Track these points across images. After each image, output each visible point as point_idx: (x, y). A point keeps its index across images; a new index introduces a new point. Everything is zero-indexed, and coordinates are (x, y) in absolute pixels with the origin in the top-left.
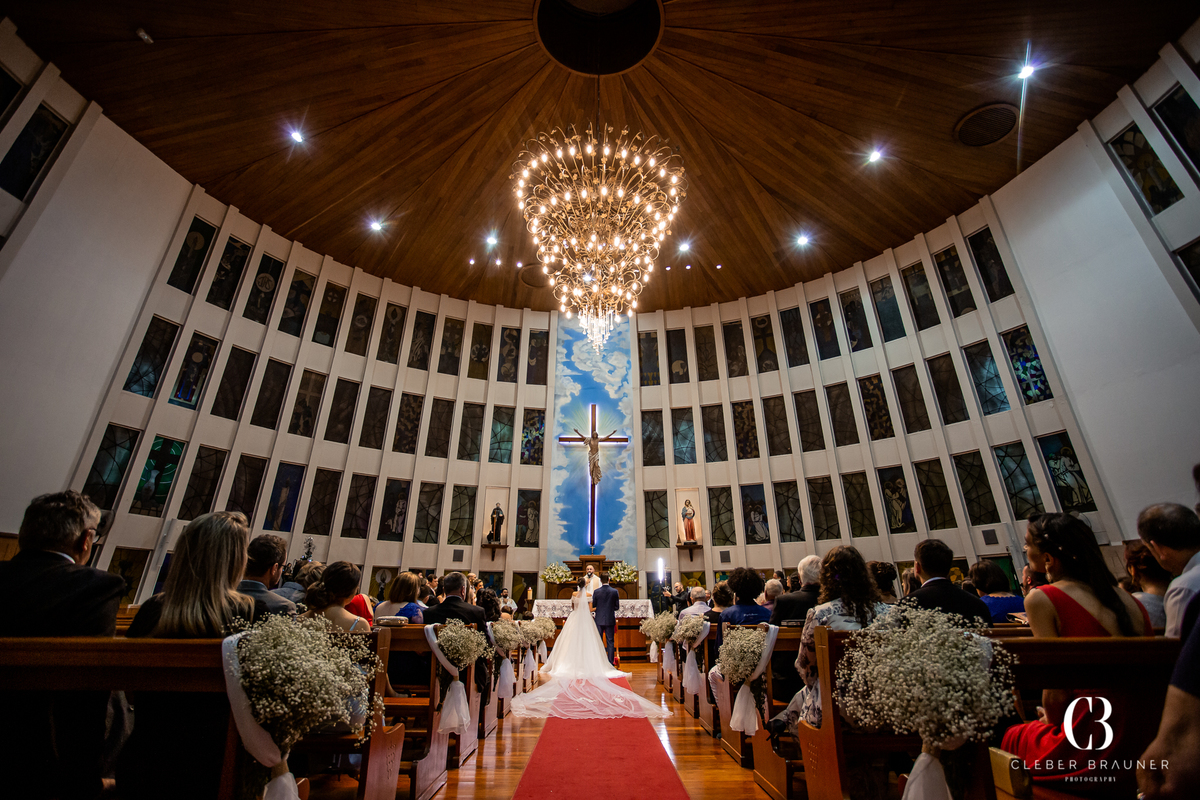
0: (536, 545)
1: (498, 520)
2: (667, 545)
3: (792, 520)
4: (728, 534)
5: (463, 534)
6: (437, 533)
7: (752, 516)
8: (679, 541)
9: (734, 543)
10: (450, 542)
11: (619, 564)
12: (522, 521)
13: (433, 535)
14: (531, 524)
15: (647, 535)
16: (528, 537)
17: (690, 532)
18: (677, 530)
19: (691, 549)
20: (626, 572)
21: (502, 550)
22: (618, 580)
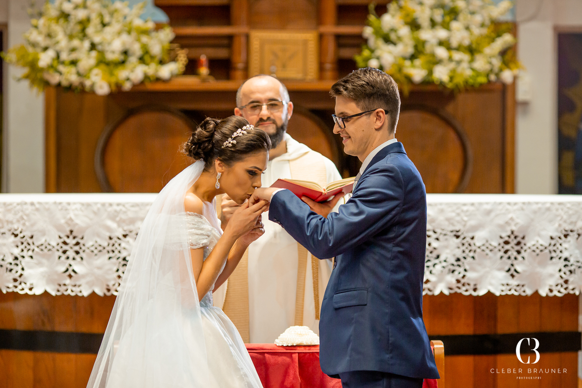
22: (417, 74)
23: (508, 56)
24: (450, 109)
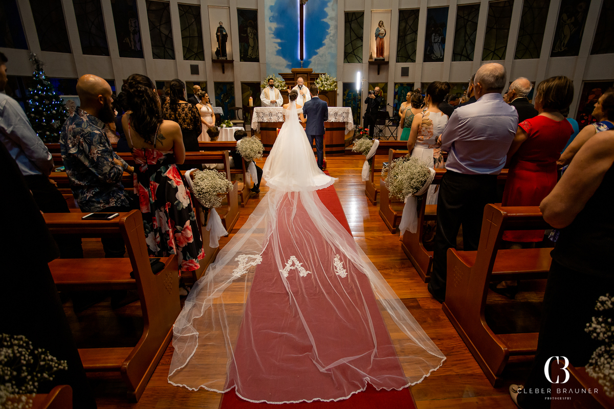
0: (257, 60)
1: (222, 38)
2: (360, 60)
3: (466, 42)
4: (410, 52)
5: (195, 50)
6: (173, 51)
7: (433, 38)
8: (371, 57)
9: (414, 61)
10: (186, 58)
11: (323, 76)
12: (243, 39)
13: (170, 52)
14: (251, 41)
15: (345, 53)
16: (250, 53)
17: (380, 50)
18: (371, 47)
19: (379, 65)
20: (328, 83)
21: (230, 65)
22: (322, 89)
23: (336, 86)
24: (327, 95)
